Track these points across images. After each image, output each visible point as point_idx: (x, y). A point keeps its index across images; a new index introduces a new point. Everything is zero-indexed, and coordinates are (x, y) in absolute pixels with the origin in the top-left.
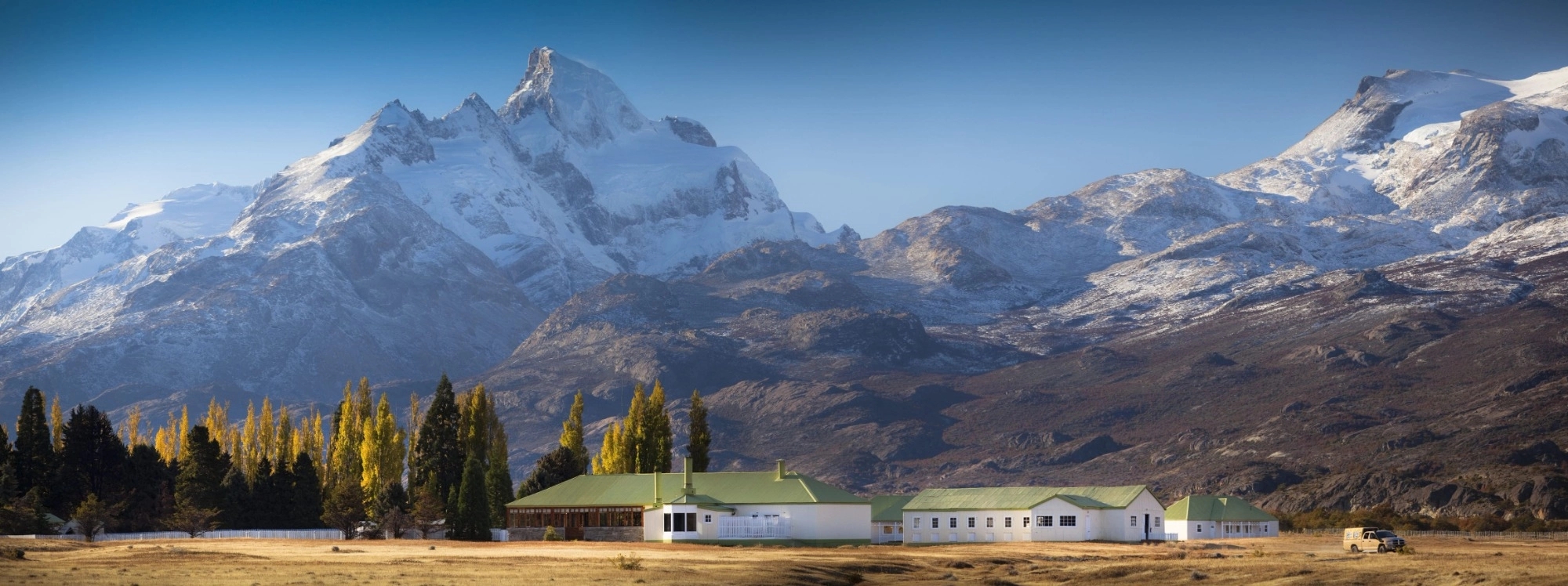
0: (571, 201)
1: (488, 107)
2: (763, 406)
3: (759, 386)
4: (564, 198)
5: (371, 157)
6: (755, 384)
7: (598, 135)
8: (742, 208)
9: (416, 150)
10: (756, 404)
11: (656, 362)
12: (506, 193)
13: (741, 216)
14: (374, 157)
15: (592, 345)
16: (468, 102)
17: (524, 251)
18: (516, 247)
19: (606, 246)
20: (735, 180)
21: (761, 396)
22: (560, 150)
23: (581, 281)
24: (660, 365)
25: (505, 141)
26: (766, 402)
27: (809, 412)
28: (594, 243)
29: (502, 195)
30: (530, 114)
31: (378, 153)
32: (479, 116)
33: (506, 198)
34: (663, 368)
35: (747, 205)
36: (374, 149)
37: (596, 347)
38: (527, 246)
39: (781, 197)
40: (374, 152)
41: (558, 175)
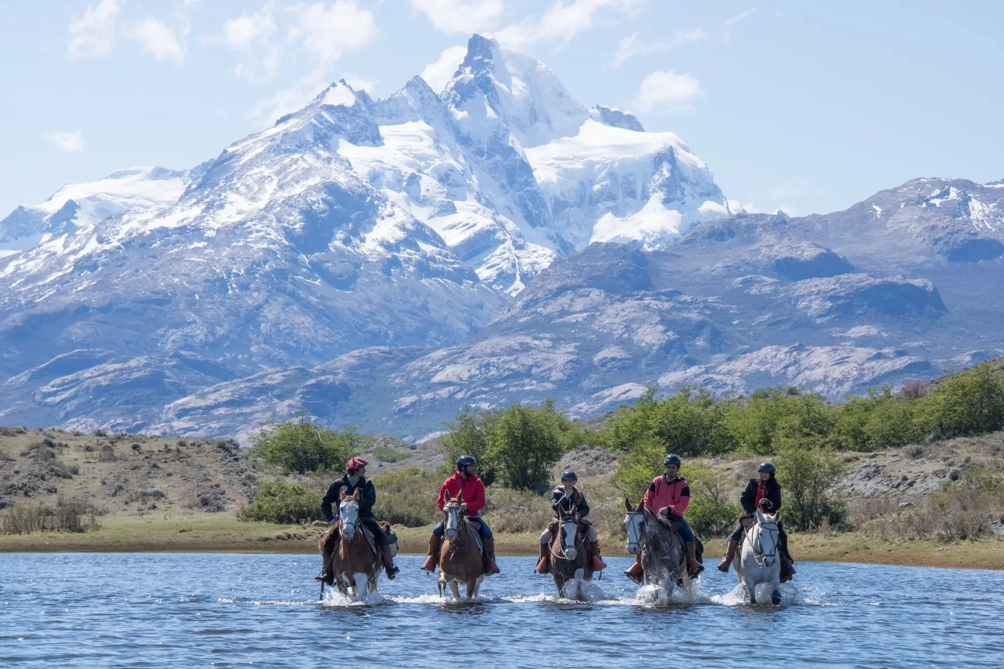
0: (511, 183)
1: (431, 90)
2: (799, 373)
3: (791, 352)
4: (504, 181)
5: (319, 134)
6: (786, 349)
7: (536, 120)
8: (679, 192)
9: (362, 129)
10: (791, 369)
11: (661, 328)
12: (451, 173)
13: (678, 200)
14: (322, 134)
15: (581, 312)
16: (409, 85)
17: (471, 229)
18: (464, 226)
19: (545, 228)
20: (672, 165)
21: (795, 362)
22: (501, 134)
23: (528, 260)
24: (666, 331)
25: (447, 124)
26: (802, 368)
27: (855, 380)
28: (533, 225)
29: (447, 176)
30: (471, 98)
31: (325, 131)
32: (422, 99)
33: (451, 178)
34: (670, 333)
35: (684, 189)
36: (322, 127)
37: (585, 315)
38: (474, 225)
39: (715, 182)
40: (321, 129)
41: (498, 158)
